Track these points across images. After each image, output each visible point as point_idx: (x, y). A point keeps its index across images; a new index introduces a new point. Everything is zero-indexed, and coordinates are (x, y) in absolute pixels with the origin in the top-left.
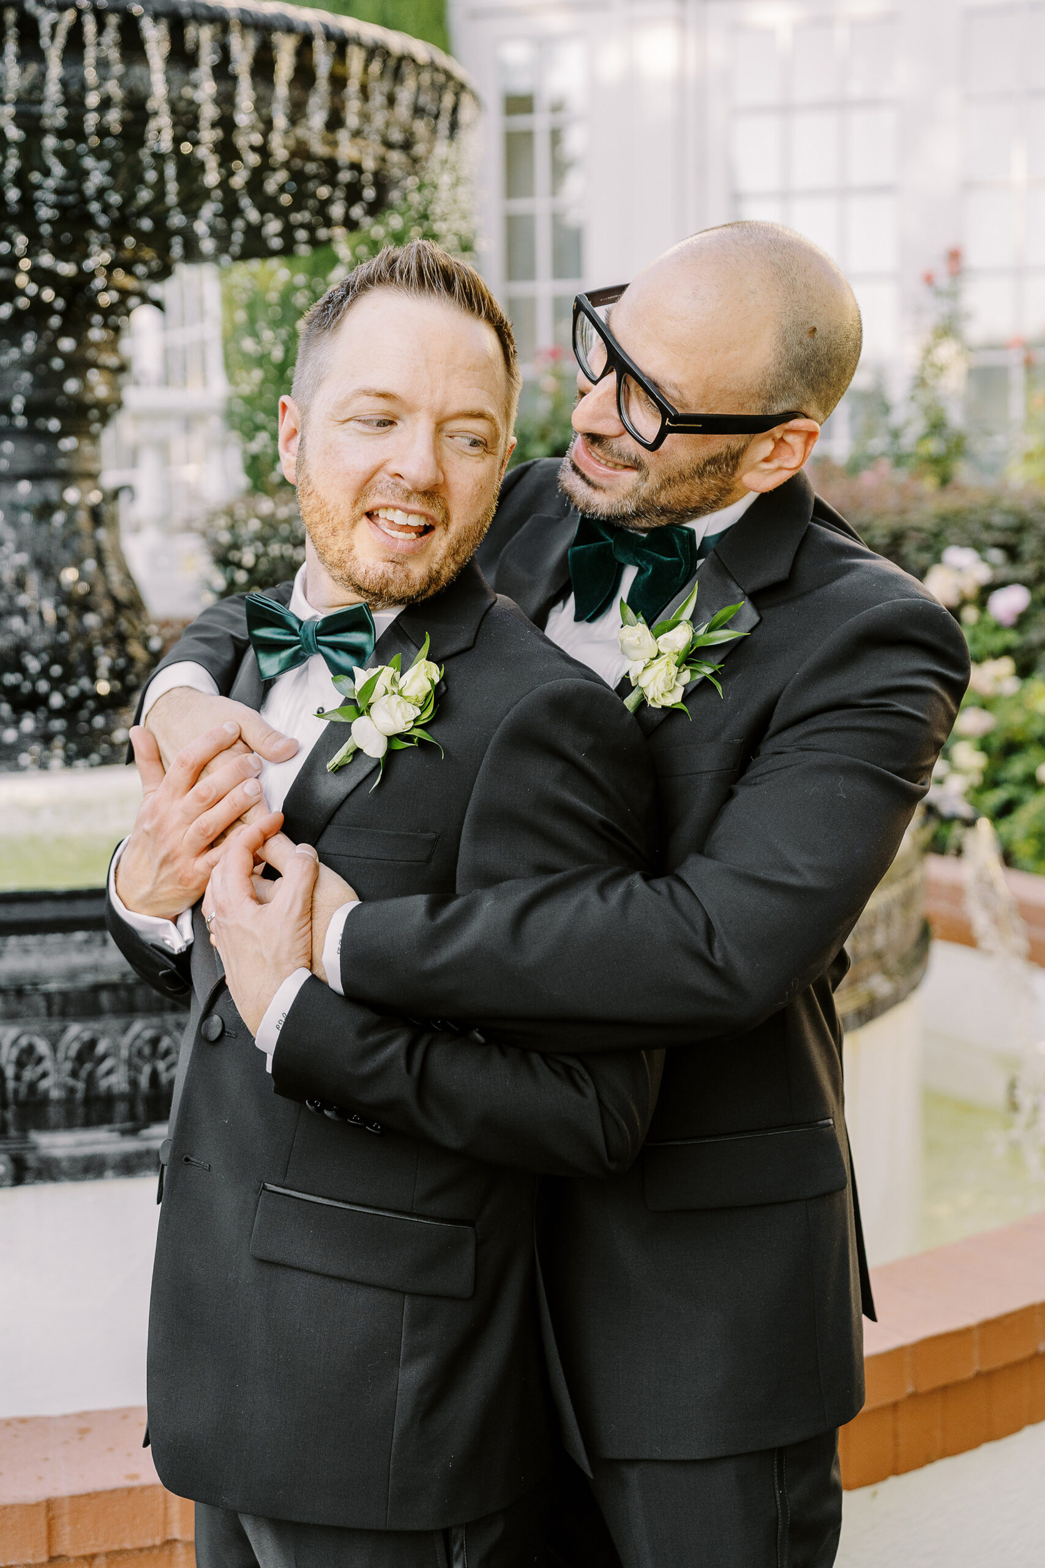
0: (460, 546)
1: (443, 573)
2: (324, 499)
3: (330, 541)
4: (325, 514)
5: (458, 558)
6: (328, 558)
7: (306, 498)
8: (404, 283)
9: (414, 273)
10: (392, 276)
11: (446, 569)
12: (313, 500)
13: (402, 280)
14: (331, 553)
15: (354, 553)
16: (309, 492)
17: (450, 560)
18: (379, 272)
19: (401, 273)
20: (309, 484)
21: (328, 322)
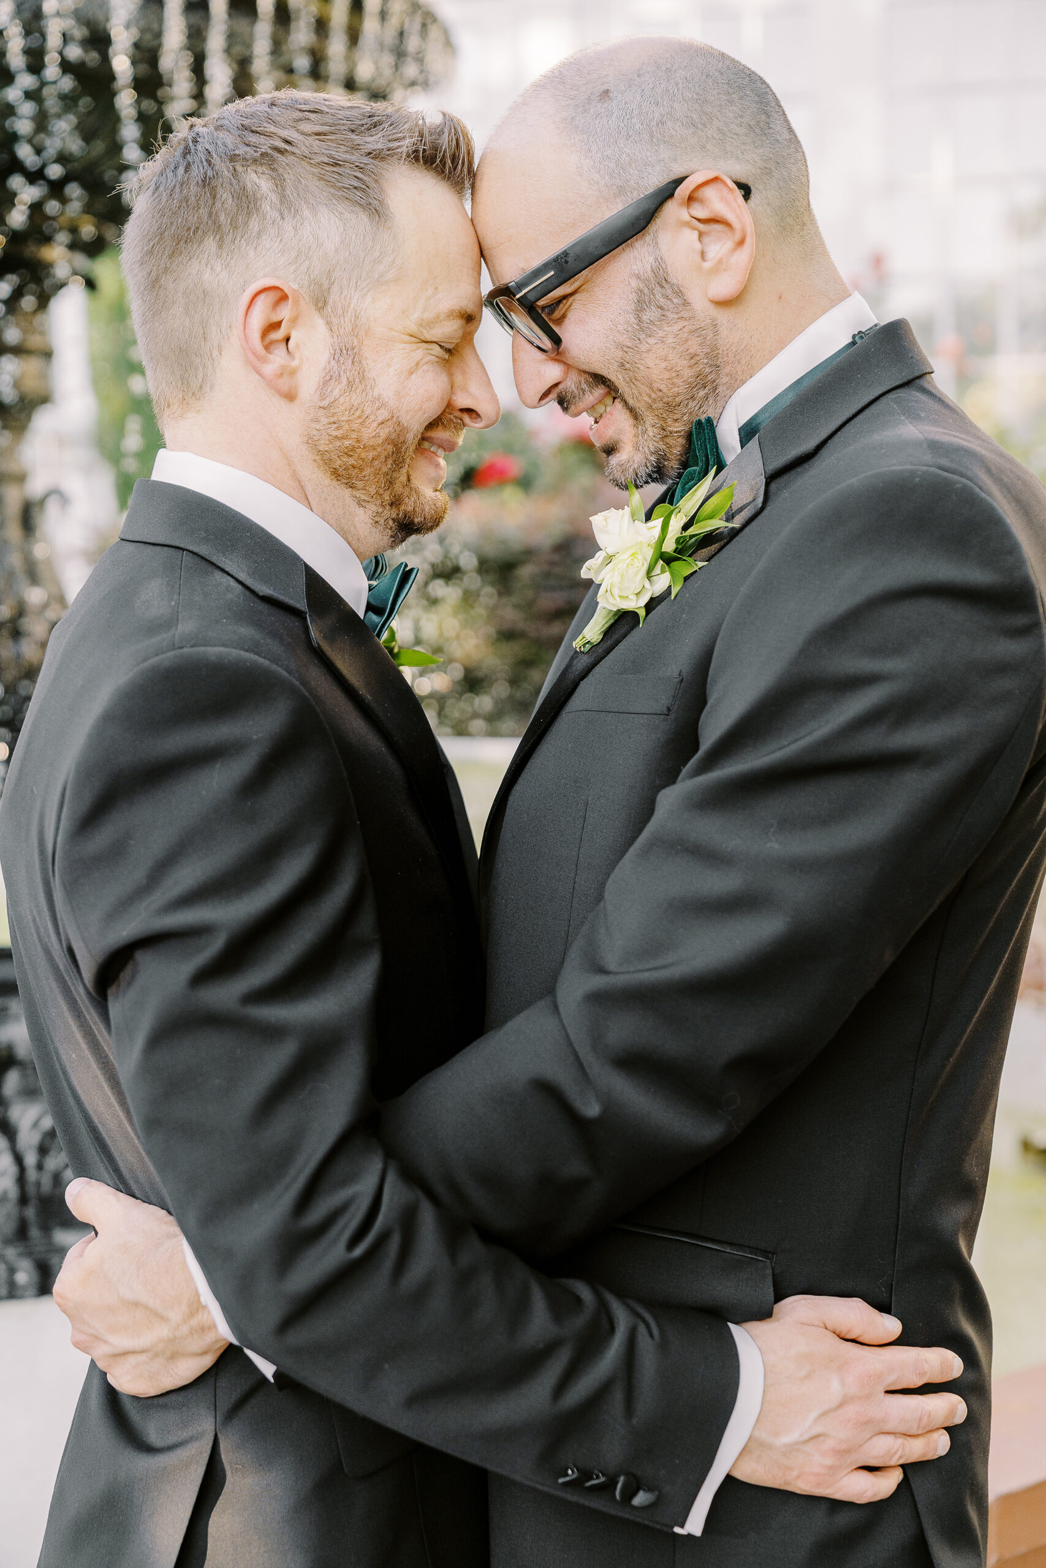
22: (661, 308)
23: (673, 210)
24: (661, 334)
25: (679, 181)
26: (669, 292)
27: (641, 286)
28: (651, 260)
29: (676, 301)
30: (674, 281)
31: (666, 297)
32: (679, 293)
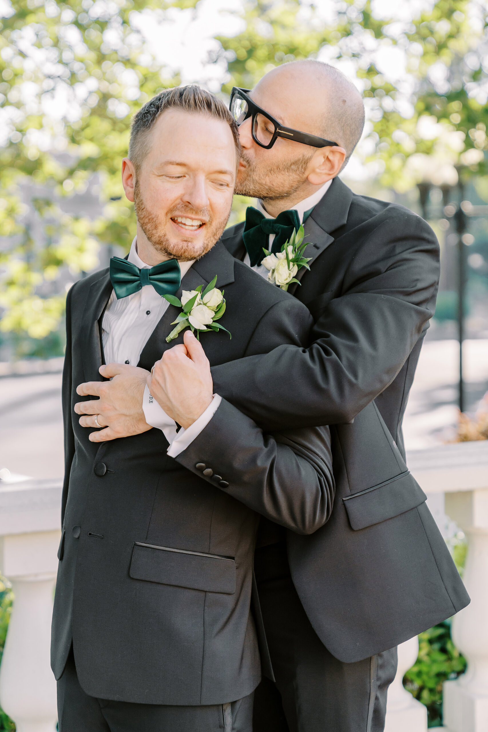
0: (217, 231)
1: (209, 244)
2: (150, 212)
3: (154, 232)
4: (151, 219)
5: (216, 237)
6: (153, 239)
7: (141, 211)
8: (187, 106)
9: (192, 101)
10: (181, 102)
11: (211, 242)
12: (144, 212)
13: (186, 105)
14: (155, 237)
15: (166, 237)
16: (142, 208)
17: (212, 238)
18: (173, 100)
19: (186, 102)
20: (142, 204)
21: (148, 124)
22: (298, 168)
23: (326, 150)
24: (291, 174)
25: (336, 144)
26: (304, 166)
27: (301, 159)
28: (310, 155)
29: (303, 170)
30: (308, 165)
31: (302, 167)
32: (305, 169)
